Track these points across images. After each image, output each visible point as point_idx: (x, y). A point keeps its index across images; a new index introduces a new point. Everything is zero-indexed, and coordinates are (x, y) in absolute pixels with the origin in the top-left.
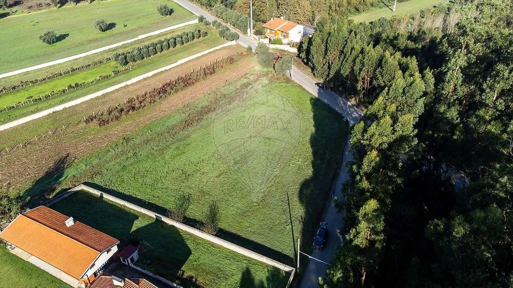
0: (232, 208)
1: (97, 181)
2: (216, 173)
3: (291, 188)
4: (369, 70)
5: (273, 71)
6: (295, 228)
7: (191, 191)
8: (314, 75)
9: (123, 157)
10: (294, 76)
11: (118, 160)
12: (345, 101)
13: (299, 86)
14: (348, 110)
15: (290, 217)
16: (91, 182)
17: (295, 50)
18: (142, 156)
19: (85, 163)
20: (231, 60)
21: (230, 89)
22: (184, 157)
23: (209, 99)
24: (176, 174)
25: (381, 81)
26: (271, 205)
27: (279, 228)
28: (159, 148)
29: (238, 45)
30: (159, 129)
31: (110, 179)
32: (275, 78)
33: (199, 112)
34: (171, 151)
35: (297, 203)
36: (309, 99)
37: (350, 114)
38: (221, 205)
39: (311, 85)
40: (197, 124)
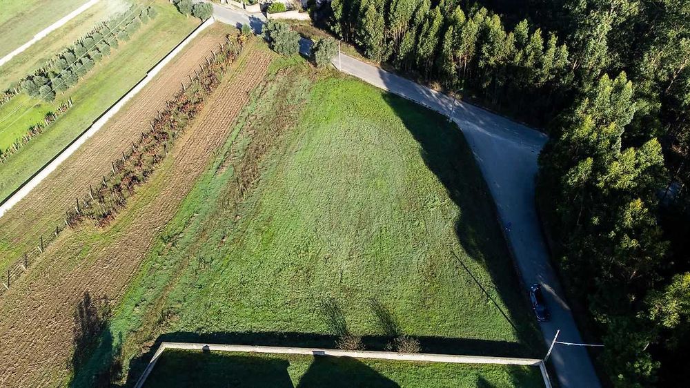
0: (403, 301)
1: (177, 325)
2: (344, 254)
3: (453, 244)
4: (469, 47)
5: (304, 60)
6: (498, 301)
7: (331, 294)
8: (367, 56)
9: (187, 272)
10: (342, 65)
11: (184, 280)
12: (427, 88)
13: (357, 79)
14: (440, 103)
15: (481, 287)
16: (170, 331)
17: (305, 16)
18: (217, 261)
19: (134, 303)
20: (230, 55)
21: (264, 107)
22: (280, 241)
23: (245, 132)
24: (288, 273)
25: (492, 61)
26: (448, 278)
27: (480, 308)
28: (231, 238)
29: (218, 23)
30: (206, 205)
31: (197, 317)
32: (314, 72)
33: (245, 159)
34: (253, 237)
35: (476, 265)
36: (380, 96)
37: (447, 108)
38: (386, 300)
39: (369, 73)
40: (257, 180)
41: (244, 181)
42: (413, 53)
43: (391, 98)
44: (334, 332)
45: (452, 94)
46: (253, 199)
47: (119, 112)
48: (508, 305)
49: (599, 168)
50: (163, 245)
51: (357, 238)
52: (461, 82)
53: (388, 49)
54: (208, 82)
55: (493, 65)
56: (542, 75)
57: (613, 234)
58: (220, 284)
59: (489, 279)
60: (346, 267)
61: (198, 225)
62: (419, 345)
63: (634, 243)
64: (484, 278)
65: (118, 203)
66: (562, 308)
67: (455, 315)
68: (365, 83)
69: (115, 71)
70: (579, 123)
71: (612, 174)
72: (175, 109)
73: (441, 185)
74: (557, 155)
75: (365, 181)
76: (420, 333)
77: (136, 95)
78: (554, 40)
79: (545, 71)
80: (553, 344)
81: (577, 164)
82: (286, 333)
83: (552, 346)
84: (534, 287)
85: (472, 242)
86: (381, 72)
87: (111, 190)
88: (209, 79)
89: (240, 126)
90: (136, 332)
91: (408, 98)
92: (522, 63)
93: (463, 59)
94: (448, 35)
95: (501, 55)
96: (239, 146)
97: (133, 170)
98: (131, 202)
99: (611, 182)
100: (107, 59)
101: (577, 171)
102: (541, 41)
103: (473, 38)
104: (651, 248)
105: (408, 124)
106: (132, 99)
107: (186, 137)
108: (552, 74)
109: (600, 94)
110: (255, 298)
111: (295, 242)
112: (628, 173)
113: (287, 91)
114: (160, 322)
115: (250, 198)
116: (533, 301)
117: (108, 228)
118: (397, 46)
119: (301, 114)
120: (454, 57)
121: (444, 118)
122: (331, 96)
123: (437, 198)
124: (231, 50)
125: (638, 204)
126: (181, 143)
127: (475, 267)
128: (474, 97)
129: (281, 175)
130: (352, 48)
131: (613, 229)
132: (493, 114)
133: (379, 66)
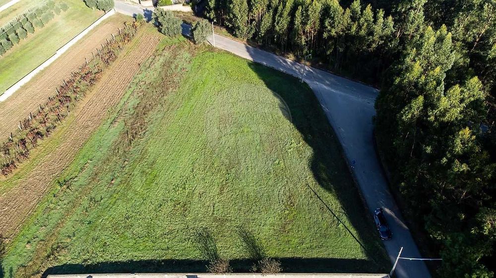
0: (266, 228)
1: (65, 258)
2: (216, 190)
3: (308, 178)
4: (315, 23)
5: (185, 39)
6: (347, 224)
7: (204, 224)
8: (235, 36)
9: (79, 210)
10: (216, 42)
11: (75, 217)
12: (283, 58)
13: (228, 53)
14: (294, 69)
15: (332, 213)
16: (57, 264)
17: (188, 9)
18: (106, 199)
19: (26, 240)
20: (126, 37)
21: (152, 75)
22: (161, 181)
23: (135, 94)
24: (168, 208)
25: (333, 33)
26: (304, 207)
27: (332, 231)
28: (119, 179)
29: (118, 14)
30: (99, 154)
31: (83, 250)
32: (193, 48)
33: (135, 115)
34: (138, 179)
35: (327, 194)
36: (246, 64)
37: (299, 72)
38: (252, 228)
39: (238, 48)
40: (144, 131)
41: (132, 134)
42: (271, 31)
43: (256, 66)
44: (207, 258)
45: (303, 62)
46: (140, 147)
47: (29, 82)
48: (356, 227)
49: (430, 104)
50: (59, 188)
51: (227, 176)
52: (310, 52)
53: (252, 28)
54: (107, 57)
55: (334, 35)
56: (374, 41)
57: (445, 160)
58: (108, 219)
59: (339, 206)
60: (218, 201)
61: (91, 169)
62: (280, 266)
63: (464, 167)
64: (334, 206)
65: (22, 154)
66: (401, 227)
67: (311, 237)
68: (235, 55)
69: (30, 50)
70: (408, 69)
71: (441, 108)
72: (78, 78)
73: (296, 131)
74: (392, 97)
75: (234, 129)
76: (281, 255)
77: (46, 68)
78: (381, 13)
79: (376, 38)
80: (397, 260)
81: (410, 102)
82: (163, 261)
83: (397, 262)
84: (377, 211)
85: (324, 175)
86: (247, 47)
87: (16, 144)
88: (108, 55)
89: (131, 90)
90: (25, 267)
91: (268, 65)
92: (357, 32)
93: (310, 32)
94: (298, 13)
95: (341, 27)
96: (130, 105)
97: (37, 127)
98: (33, 152)
99: (440, 116)
100: (23, 41)
101: (411, 108)
102: (371, 14)
103: (317, 15)
104: (480, 171)
105: (269, 85)
106: (42, 71)
107: (86, 100)
108: (382, 40)
109: (426, 43)
110: (137, 230)
111: (174, 182)
112: (455, 107)
113: (171, 63)
114: (49, 256)
115: (136, 147)
116: (377, 222)
117: (10, 176)
118: (258, 25)
119: (182, 79)
120: (304, 32)
121: (297, 79)
122: (207, 65)
123: (293, 141)
124: (127, 32)
125: (466, 132)
126: (82, 104)
127: (327, 196)
128: (320, 63)
129: (164, 127)
130: (224, 30)
131: (445, 156)
132: (335, 76)
133: (245, 43)
